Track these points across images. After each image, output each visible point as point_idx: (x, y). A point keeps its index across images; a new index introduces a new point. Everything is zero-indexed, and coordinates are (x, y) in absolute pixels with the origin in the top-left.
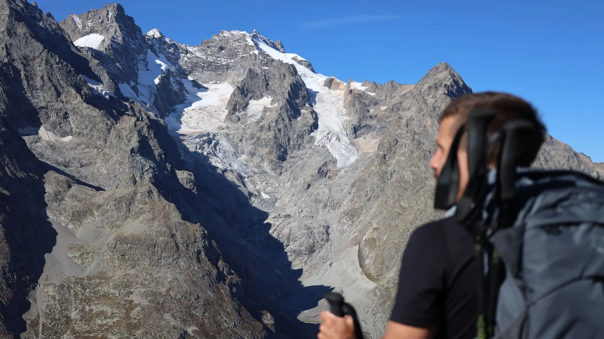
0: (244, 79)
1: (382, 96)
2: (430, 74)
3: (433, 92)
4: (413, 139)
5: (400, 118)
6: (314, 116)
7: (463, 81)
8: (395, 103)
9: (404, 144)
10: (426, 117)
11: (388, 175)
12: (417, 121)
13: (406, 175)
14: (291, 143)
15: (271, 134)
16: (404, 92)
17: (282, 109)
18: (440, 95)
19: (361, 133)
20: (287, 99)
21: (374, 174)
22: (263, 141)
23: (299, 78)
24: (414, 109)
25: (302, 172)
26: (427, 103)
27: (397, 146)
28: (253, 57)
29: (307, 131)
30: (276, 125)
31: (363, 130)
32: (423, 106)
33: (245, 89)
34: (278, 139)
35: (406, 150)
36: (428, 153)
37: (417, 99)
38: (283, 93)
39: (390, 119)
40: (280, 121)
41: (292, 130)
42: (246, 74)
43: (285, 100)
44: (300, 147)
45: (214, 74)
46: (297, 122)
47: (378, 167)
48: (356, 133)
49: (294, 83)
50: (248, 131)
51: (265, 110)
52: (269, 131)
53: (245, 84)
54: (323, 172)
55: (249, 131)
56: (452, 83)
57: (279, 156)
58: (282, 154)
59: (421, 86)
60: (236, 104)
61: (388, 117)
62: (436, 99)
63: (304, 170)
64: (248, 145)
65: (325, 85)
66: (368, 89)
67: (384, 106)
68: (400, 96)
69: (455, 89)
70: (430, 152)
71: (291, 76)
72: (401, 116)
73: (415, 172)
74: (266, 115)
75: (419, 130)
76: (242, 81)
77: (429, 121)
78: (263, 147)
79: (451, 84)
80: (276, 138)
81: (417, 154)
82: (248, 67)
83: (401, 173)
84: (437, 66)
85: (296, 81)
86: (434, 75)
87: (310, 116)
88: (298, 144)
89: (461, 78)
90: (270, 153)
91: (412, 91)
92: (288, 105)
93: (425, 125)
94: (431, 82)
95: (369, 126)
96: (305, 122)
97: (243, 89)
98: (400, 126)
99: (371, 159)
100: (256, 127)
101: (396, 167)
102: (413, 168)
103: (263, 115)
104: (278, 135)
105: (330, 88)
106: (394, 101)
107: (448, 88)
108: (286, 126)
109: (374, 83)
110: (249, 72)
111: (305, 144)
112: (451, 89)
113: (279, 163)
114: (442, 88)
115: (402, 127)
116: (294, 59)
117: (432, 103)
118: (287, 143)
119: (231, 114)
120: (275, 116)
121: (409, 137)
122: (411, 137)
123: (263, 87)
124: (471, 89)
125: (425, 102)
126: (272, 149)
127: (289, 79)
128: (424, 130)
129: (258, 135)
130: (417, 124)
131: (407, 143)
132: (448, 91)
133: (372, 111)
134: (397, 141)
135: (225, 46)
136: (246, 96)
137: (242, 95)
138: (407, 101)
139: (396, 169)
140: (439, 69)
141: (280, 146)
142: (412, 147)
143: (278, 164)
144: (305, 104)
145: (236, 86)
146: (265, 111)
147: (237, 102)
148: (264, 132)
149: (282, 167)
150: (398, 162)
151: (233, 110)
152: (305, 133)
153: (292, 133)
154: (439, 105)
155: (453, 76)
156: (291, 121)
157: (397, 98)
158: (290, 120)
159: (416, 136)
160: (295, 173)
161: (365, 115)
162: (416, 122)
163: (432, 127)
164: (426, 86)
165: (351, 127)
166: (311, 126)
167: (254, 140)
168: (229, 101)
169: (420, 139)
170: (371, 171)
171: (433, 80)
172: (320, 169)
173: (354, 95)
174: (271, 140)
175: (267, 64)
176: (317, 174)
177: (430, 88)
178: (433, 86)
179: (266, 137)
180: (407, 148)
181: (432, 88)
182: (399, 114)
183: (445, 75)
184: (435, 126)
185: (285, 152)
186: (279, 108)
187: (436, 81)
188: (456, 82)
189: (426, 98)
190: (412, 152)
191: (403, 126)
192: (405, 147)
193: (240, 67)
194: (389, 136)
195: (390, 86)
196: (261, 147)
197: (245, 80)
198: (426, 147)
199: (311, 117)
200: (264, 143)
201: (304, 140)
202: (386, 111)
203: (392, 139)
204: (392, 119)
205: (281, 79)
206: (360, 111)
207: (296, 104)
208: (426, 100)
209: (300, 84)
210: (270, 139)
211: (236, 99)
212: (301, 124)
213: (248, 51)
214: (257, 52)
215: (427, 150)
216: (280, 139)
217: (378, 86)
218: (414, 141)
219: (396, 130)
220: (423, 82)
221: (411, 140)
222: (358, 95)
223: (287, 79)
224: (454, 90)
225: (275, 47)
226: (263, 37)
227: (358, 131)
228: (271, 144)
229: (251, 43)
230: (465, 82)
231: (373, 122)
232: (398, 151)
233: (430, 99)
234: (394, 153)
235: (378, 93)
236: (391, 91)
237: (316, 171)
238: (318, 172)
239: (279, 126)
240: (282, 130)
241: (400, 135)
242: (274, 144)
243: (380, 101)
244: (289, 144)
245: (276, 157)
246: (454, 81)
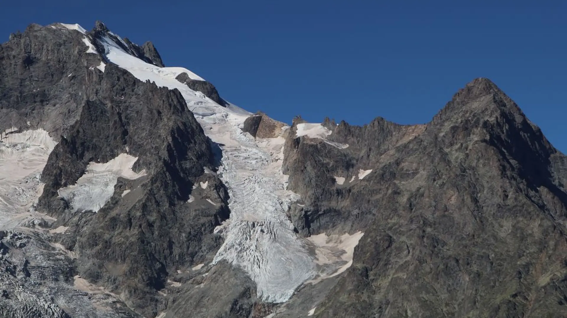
0: (76, 122)
1: (360, 150)
2: (455, 102)
3: (460, 137)
4: (421, 234)
5: (397, 193)
6: (222, 195)
7: (523, 115)
8: (388, 163)
9: (405, 247)
10: (448, 189)
11: (374, 311)
12: (429, 197)
13: (411, 310)
14: (176, 251)
15: (133, 234)
16: (406, 140)
17: (156, 181)
18: (474, 144)
19: (319, 228)
20: (164, 160)
21: (346, 310)
22: (117, 248)
23: (190, 118)
24: (423, 173)
25: (198, 310)
26: (448, 161)
27: (392, 250)
28: (94, 76)
29: (207, 225)
30: (144, 215)
31: (323, 220)
32: (441, 167)
33: (79, 142)
34: (148, 243)
35: (409, 258)
36: (453, 263)
37: (429, 154)
38: (156, 148)
39: (379, 196)
40: (152, 206)
41: (177, 225)
42: (80, 110)
43: (161, 164)
44: (195, 259)
45: (14, 114)
46: (187, 207)
47: (353, 294)
48: (309, 227)
49: (178, 128)
50: (85, 228)
51: (120, 184)
52: (128, 228)
53: (78, 132)
54: (241, 308)
55: (86, 230)
56: (499, 120)
57: (150, 278)
58: (156, 275)
59: (438, 127)
60: (60, 175)
61: (373, 192)
62: (468, 152)
63: (202, 307)
64: (86, 259)
65: (245, 130)
66: (331, 135)
67: (365, 169)
68: (397, 148)
69: (505, 131)
70: (457, 261)
71: (173, 113)
72: (399, 188)
73: (428, 302)
74: (123, 195)
75: (435, 216)
76: (73, 127)
77: (453, 198)
78: (117, 260)
79: (497, 121)
80: (143, 242)
81: (432, 266)
82: (85, 97)
83: (400, 305)
84: (469, 85)
85: (184, 124)
86: (463, 103)
87: (214, 194)
88: (189, 252)
89: (519, 110)
90: (132, 272)
91: (421, 137)
92: (167, 174)
93: (445, 206)
94: (457, 118)
95: (335, 211)
96: (203, 207)
97: (74, 142)
98: (395, 210)
99: (339, 279)
100: (101, 219)
101: (391, 294)
102: (424, 295)
103: (116, 196)
104: (147, 236)
105: (254, 134)
106: (385, 160)
107: (492, 128)
108: (163, 217)
109: (345, 124)
110: (87, 107)
111: (205, 253)
112: (497, 130)
113: (150, 293)
114: (479, 129)
115: (401, 212)
116: (182, 78)
117: (459, 161)
118: (167, 252)
119: (50, 195)
120: (140, 195)
121: (415, 230)
122: (418, 231)
123: (115, 138)
124: (539, 131)
125: (445, 158)
126: (135, 265)
127: (168, 119)
128: (444, 216)
129: (107, 236)
130: (431, 203)
131: (411, 244)
132: (491, 136)
133: (340, 181)
134: (390, 241)
135: (38, 56)
136: (82, 156)
137: (71, 155)
138: (410, 159)
139: (391, 297)
140: (474, 93)
141: (151, 258)
142: (421, 251)
143: (148, 295)
144: (203, 171)
145: (59, 136)
146: (120, 186)
147: (61, 171)
148: (120, 231)
149: (157, 301)
150: (394, 283)
151: (53, 187)
152: (204, 230)
153: (176, 230)
154: (474, 164)
155: (500, 104)
156: (174, 205)
157: (392, 152)
158: (172, 204)
159: (429, 230)
160: (184, 312)
161: (326, 189)
162: (427, 199)
163: (460, 209)
164: (448, 126)
165: (298, 215)
166: (215, 216)
167: (98, 248)
168: (46, 168)
169: (436, 233)
170: (338, 305)
171: (461, 115)
172: (235, 302)
173: (302, 149)
174: (134, 247)
175: (123, 90)
176: (229, 313)
177: (454, 129)
178: (461, 125)
179: (123, 240)
180: (411, 254)
181: (459, 130)
182: (395, 184)
183: (485, 102)
184: (466, 208)
185: (163, 271)
186: (149, 180)
187: (468, 115)
188: (507, 117)
189: (447, 150)
190: (420, 262)
191: (401, 208)
192: (405, 252)
193: (68, 98)
194: (375, 229)
195: (376, 128)
196: (113, 261)
197: (78, 125)
198: (448, 250)
199: (217, 196)
200: (118, 252)
201: (203, 245)
202: (368, 179)
203: (380, 235)
204: (381, 195)
205: (154, 121)
206: (317, 181)
207: (184, 170)
208: (447, 154)
209: (193, 130)
210: (132, 244)
211: (61, 164)
212: (195, 210)
213: (86, 64)
214: (102, 67)
215: (450, 256)
216: (153, 244)
217: (352, 129)
218: (425, 239)
219: (388, 217)
220: (441, 119)
221: (419, 237)
222: (311, 149)
223: (166, 120)
224: (503, 133)
225: (141, 56)
226: (116, 35)
227: (313, 222)
228: (133, 253)
229: (91, 49)
230: (528, 116)
231: (344, 204)
232: (393, 260)
233: (454, 152)
234: (386, 265)
235: (351, 145)
236: (378, 140)
237: (227, 309)
238: (232, 309)
239: (148, 217)
240: (155, 225)
241: (397, 226)
242: (139, 253)
243: (357, 160)
244: (171, 253)
245: (144, 281)
246: (503, 115)
